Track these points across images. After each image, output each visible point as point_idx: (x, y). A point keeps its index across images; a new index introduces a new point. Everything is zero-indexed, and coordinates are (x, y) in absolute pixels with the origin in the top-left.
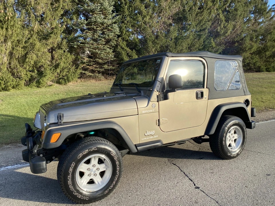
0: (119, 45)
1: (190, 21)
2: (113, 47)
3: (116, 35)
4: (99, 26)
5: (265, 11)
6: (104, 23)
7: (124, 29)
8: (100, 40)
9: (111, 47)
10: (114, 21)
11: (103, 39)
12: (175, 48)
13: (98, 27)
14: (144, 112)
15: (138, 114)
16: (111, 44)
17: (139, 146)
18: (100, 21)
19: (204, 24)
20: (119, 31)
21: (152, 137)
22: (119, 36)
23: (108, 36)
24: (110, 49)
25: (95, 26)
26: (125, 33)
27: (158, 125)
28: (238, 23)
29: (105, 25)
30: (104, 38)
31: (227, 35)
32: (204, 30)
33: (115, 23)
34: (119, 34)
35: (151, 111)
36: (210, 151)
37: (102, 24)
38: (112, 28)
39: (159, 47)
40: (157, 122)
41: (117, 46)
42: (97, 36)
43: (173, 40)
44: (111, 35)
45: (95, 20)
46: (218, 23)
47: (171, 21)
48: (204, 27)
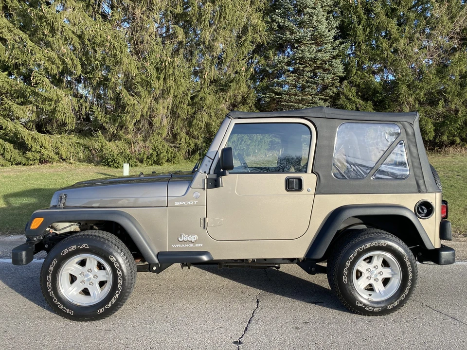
0: (343, 94)
2: (331, 97)
3: (338, 77)
4: (308, 63)
6: (318, 59)
7: (353, 66)
8: (309, 87)
9: (327, 98)
10: (335, 54)
11: (314, 86)
13: (307, 66)
16: (327, 93)
18: (310, 56)
20: (343, 70)
22: (342, 79)
23: (323, 80)
24: (325, 100)
25: (300, 66)
26: (356, 73)
29: (319, 62)
30: (315, 83)
33: (334, 57)
34: (343, 75)
37: (314, 60)
38: (331, 65)
39: (422, 94)
41: (338, 95)
42: (303, 81)
44: (328, 78)
45: (300, 55)
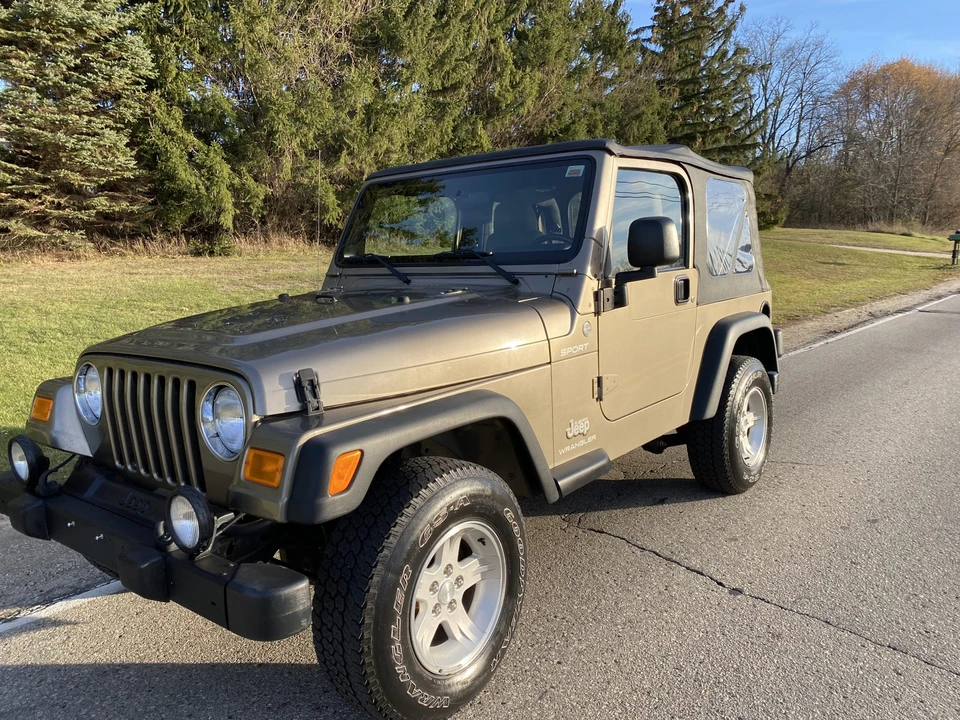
0: (155, 120)
1: (411, 52)
2: (128, 125)
3: (140, 77)
4: (65, 33)
5: (621, 47)
6: (89, 26)
7: (170, 59)
8: (74, 91)
9: (119, 125)
10: (127, 21)
11: (87, 91)
12: (368, 144)
13: (60, 39)
14: (564, 353)
15: (550, 363)
16: (120, 113)
17: (562, 478)
18: (70, 14)
19: (454, 70)
20: (153, 65)
21: (582, 442)
22: (151, 85)
23: (109, 78)
24: (118, 130)
25: (44, 34)
26: (177, 74)
27: (596, 396)
28: (553, 78)
29: (93, 34)
30: (89, 85)
31: (523, 111)
32: (455, 87)
33: (133, 28)
34: (153, 75)
35: (580, 348)
36: (691, 476)
37: (80, 28)
38: (120, 47)
40: (596, 385)
41: (144, 122)
42: (56, 75)
43: (360, 116)
44: (121, 77)
45: (44, 9)
46: (494, 69)
47: (345, 46)
48: (455, 77)
